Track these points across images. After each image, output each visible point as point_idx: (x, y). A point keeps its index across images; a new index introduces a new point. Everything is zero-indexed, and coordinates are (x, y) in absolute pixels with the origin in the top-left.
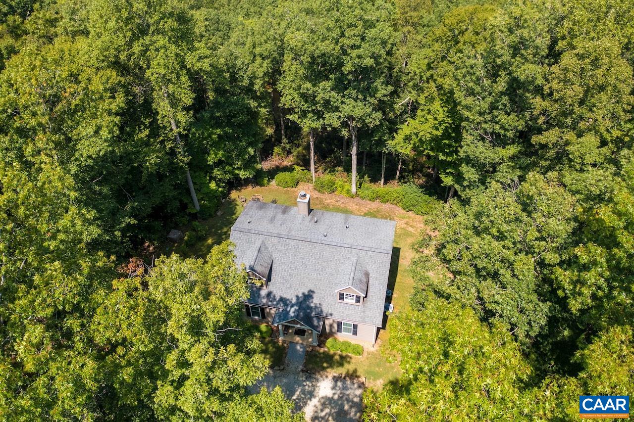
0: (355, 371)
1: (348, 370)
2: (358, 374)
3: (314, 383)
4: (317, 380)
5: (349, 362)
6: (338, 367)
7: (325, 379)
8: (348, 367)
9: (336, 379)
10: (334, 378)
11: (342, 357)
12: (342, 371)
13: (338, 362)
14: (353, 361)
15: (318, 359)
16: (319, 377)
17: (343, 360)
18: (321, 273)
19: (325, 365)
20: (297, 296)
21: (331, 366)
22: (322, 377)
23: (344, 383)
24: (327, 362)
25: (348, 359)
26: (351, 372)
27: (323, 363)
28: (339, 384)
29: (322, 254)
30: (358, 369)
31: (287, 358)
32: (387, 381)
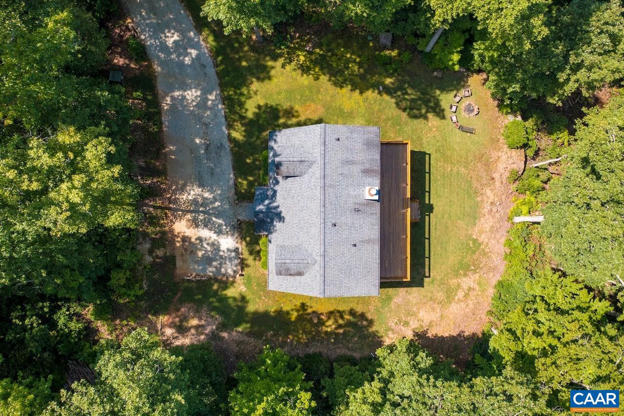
0: (248, 266)
1: (247, 260)
2: (246, 269)
3: (229, 232)
4: (233, 235)
5: (255, 259)
6: (249, 250)
7: (235, 241)
8: (250, 260)
9: (236, 250)
10: (237, 249)
11: (259, 252)
12: (246, 254)
13: (253, 249)
14: (257, 263)
15: (252, 232)
16: (236, 236)
17: (257, 254)
18: (298, 227)
19: (248, 239)
20: (278, 207)
21: (248, 244)
22: (236, 238)
23: (235, 258)
24: (250, 240)
25: (257, 258)
26: (246, 262)
27: (249, 237)
28: (233, 254)
29: (312, 225)
30: (250, 268)
31: (247, 204)
32: (245, 294)
